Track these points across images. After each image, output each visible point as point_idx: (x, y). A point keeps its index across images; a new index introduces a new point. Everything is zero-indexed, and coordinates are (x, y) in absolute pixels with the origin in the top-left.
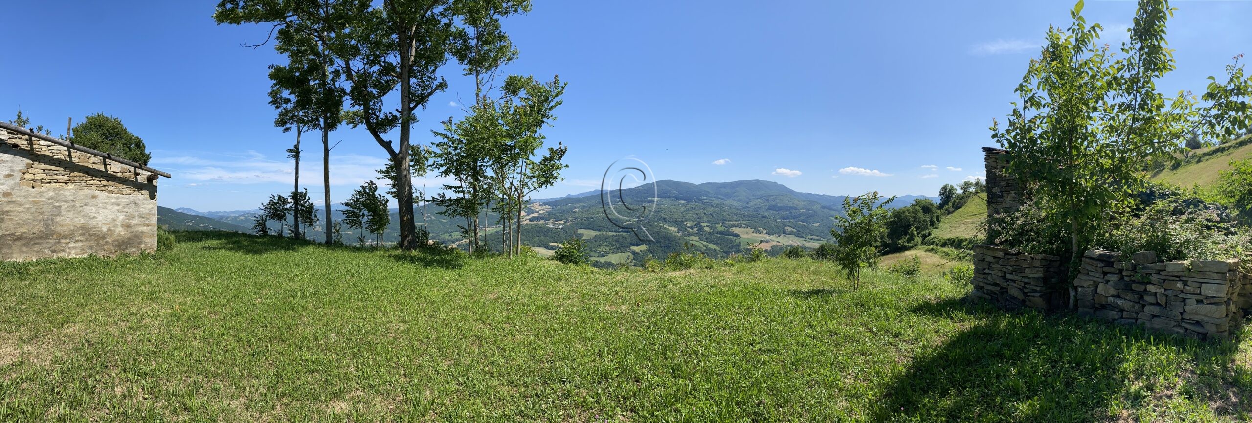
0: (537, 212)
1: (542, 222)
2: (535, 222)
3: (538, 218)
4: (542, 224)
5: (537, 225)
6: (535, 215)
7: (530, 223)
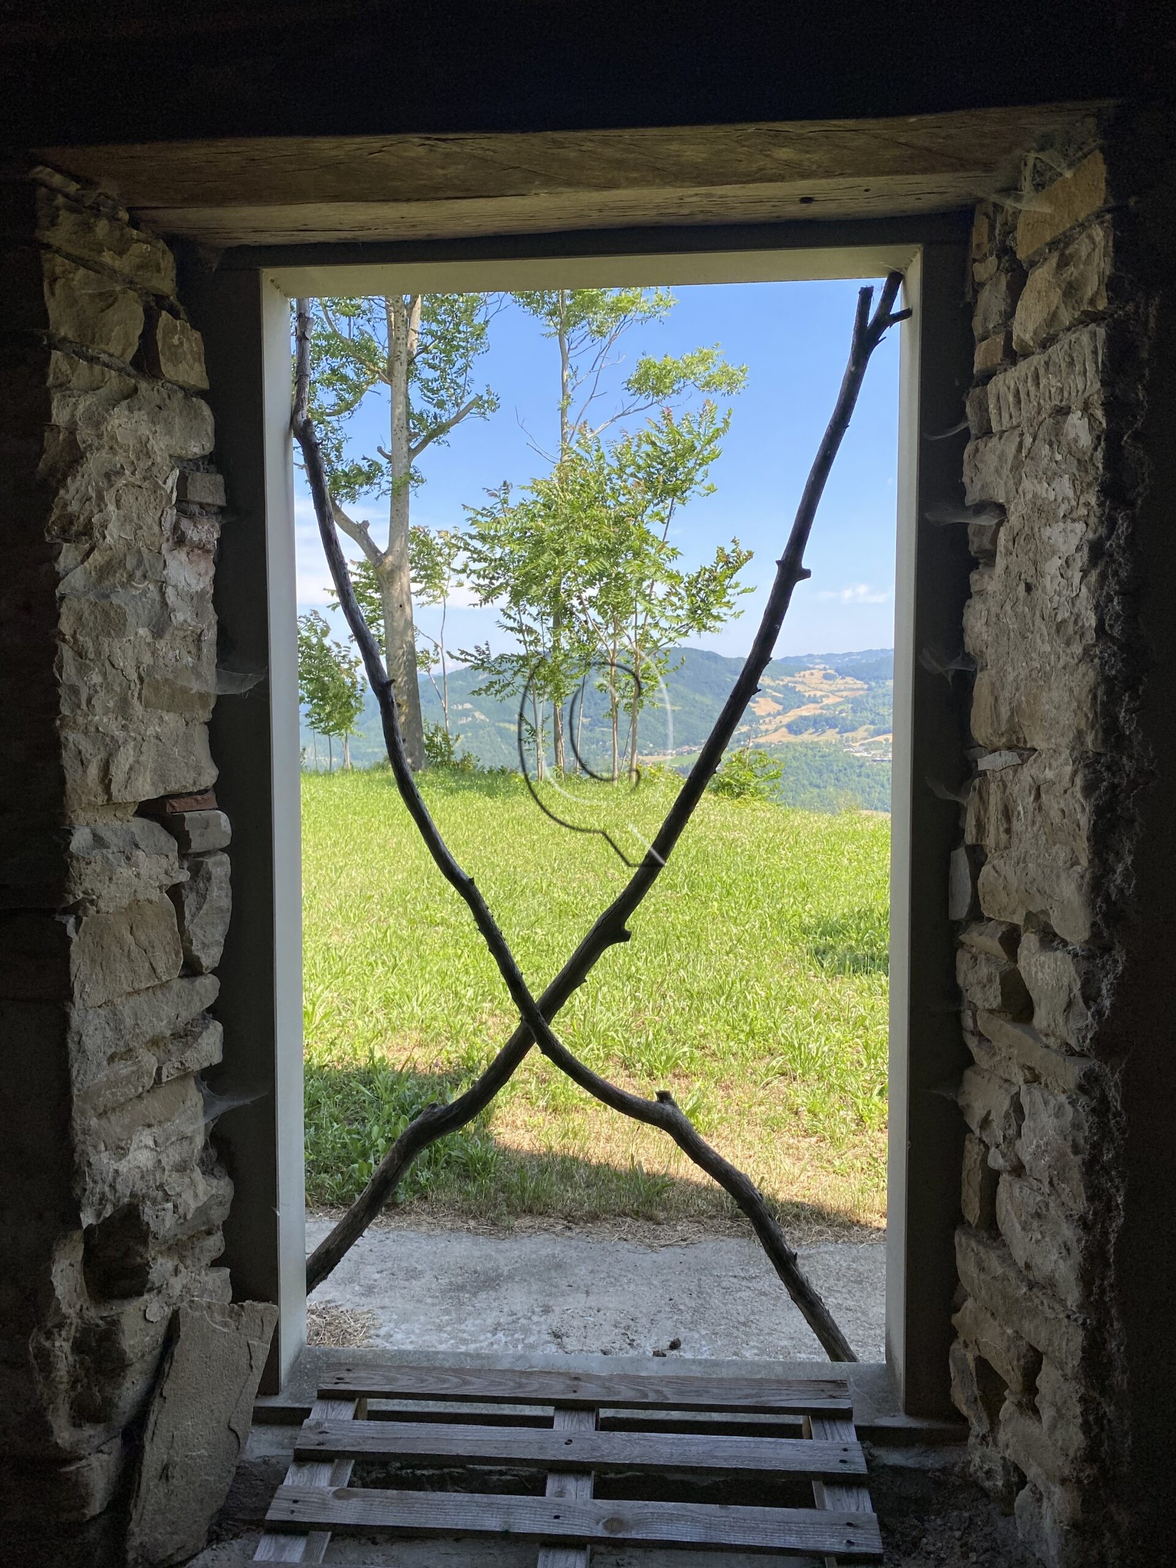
0: (814, 700)
1: (831, 735)
2: (807, 737)
3: (817, 723)
4: (828, 744)
5: (814, 746)
6: (807, 711)
7: (792, 738)
